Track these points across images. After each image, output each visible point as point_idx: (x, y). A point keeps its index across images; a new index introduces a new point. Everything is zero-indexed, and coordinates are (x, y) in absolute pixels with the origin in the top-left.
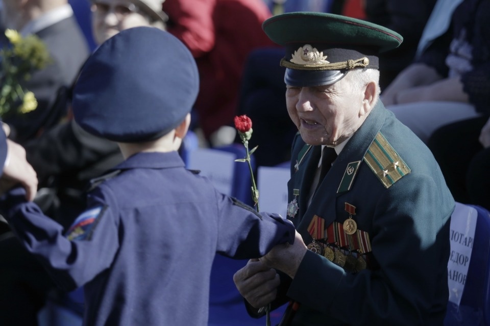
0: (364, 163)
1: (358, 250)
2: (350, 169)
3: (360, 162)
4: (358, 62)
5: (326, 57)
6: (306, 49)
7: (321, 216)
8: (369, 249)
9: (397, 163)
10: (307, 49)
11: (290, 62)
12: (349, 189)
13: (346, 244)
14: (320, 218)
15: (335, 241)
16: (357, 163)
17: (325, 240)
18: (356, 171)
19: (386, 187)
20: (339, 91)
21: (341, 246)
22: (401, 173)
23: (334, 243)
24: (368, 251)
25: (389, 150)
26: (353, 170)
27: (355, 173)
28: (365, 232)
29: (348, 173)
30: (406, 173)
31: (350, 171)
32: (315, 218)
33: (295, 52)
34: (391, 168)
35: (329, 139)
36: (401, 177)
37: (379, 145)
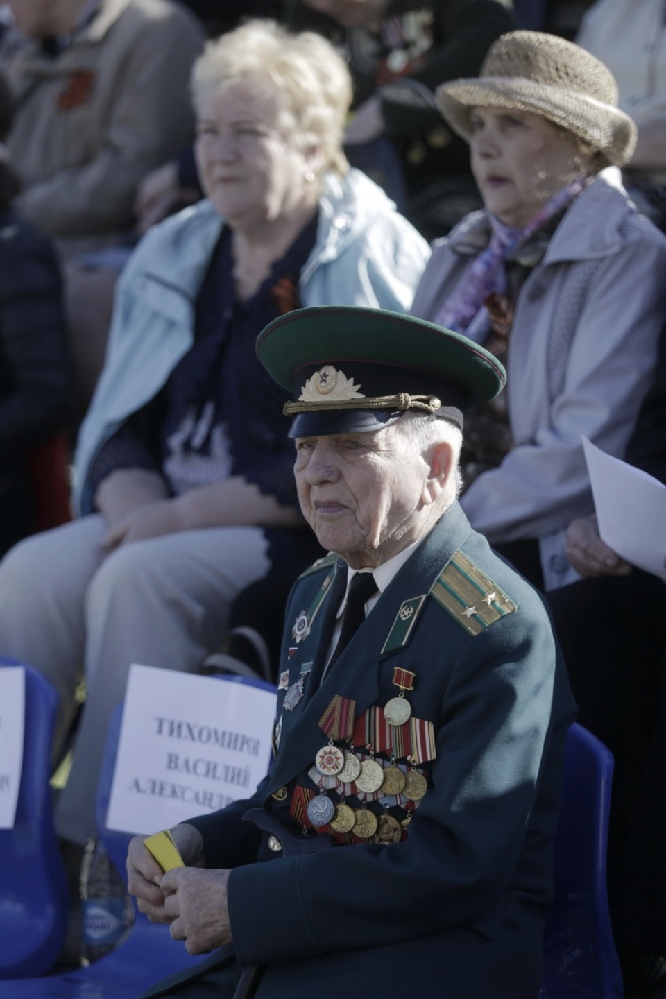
0: (430, 598)
1: (408, 758)
2: (406, 610)
3: (424, 596)
4: (418, 400)
5: (358, 387)
6: (325, 373)
7: (348, 696)
8: (431, 754)
9: (492, 596)
10: (327, 373)
11: (299, 401)
12: (403, 644)
13: (388, 747)
14: (346, 700)
15: (367, 741)
16: (421, 598)
17: (347, 741)
18: (417, 612)
19: (471, 633)
20: (382, 446)
21: (378, 751)
22: (500, 611)
23: (364, 746)
24: (429, 759)
25: (477, 575)
26: (411, 612)
27: (416, 616)
28: (426, 723)
29: (402, 616)
30: (509, 611)
31: (405, 613)
32: (337, 700)
33: (307, 381)
34: (482, 605)
35: (364, 538)
36: (499, 617)
37: (458, 570)
